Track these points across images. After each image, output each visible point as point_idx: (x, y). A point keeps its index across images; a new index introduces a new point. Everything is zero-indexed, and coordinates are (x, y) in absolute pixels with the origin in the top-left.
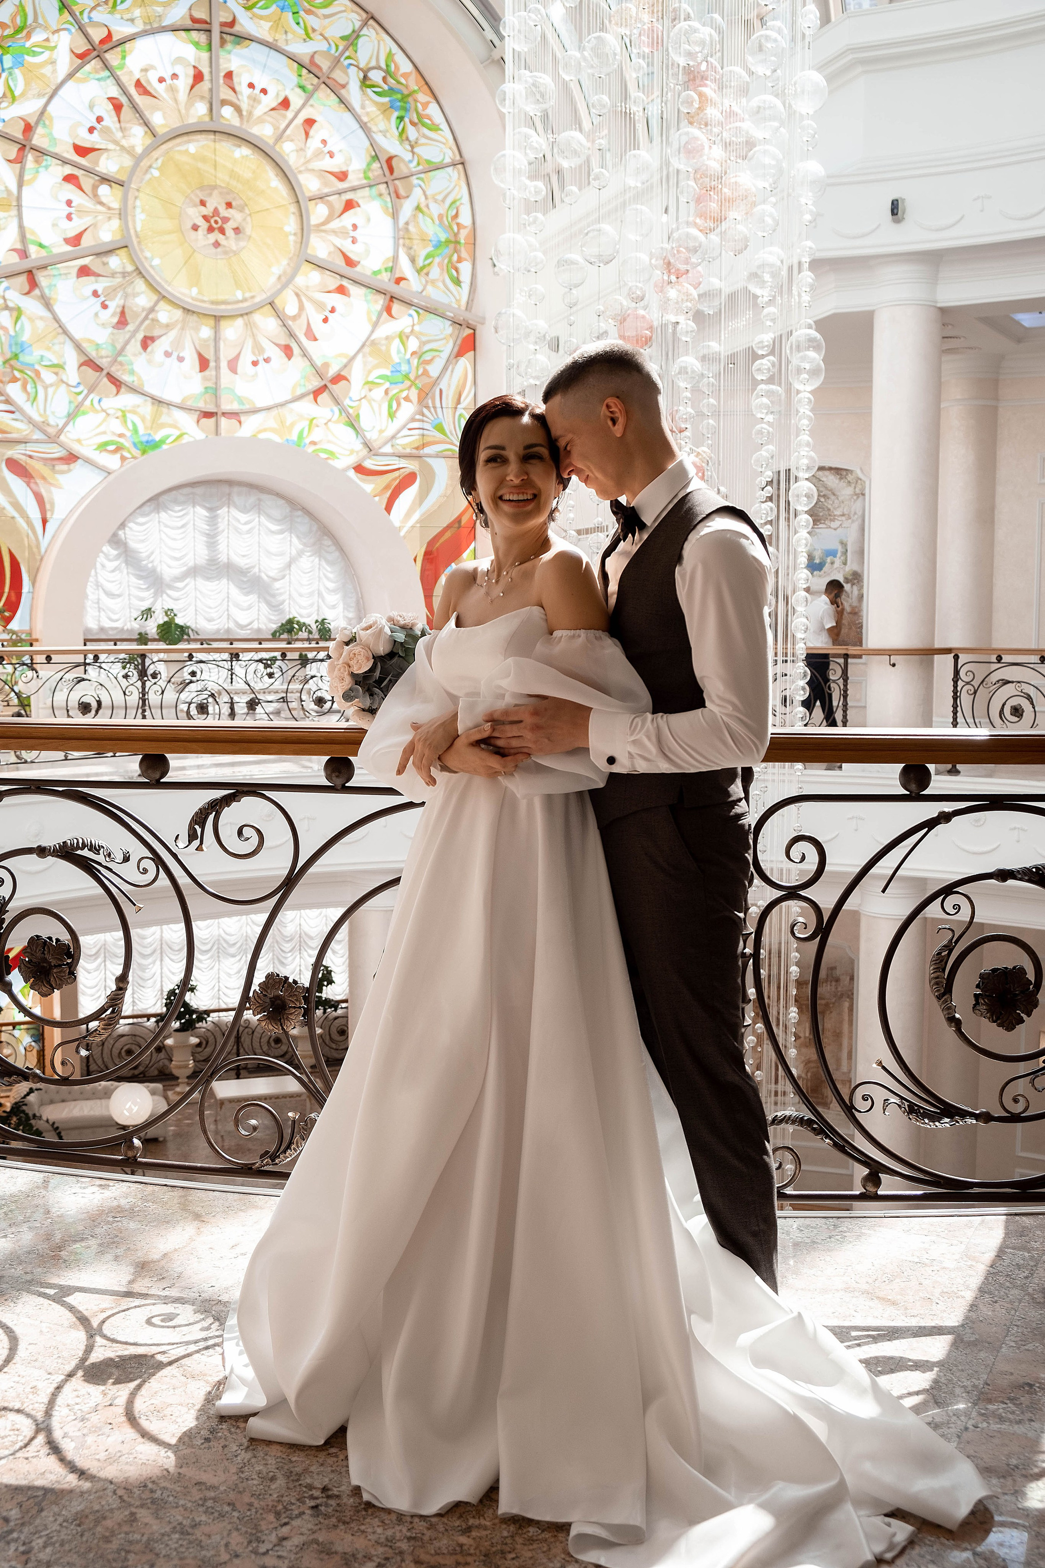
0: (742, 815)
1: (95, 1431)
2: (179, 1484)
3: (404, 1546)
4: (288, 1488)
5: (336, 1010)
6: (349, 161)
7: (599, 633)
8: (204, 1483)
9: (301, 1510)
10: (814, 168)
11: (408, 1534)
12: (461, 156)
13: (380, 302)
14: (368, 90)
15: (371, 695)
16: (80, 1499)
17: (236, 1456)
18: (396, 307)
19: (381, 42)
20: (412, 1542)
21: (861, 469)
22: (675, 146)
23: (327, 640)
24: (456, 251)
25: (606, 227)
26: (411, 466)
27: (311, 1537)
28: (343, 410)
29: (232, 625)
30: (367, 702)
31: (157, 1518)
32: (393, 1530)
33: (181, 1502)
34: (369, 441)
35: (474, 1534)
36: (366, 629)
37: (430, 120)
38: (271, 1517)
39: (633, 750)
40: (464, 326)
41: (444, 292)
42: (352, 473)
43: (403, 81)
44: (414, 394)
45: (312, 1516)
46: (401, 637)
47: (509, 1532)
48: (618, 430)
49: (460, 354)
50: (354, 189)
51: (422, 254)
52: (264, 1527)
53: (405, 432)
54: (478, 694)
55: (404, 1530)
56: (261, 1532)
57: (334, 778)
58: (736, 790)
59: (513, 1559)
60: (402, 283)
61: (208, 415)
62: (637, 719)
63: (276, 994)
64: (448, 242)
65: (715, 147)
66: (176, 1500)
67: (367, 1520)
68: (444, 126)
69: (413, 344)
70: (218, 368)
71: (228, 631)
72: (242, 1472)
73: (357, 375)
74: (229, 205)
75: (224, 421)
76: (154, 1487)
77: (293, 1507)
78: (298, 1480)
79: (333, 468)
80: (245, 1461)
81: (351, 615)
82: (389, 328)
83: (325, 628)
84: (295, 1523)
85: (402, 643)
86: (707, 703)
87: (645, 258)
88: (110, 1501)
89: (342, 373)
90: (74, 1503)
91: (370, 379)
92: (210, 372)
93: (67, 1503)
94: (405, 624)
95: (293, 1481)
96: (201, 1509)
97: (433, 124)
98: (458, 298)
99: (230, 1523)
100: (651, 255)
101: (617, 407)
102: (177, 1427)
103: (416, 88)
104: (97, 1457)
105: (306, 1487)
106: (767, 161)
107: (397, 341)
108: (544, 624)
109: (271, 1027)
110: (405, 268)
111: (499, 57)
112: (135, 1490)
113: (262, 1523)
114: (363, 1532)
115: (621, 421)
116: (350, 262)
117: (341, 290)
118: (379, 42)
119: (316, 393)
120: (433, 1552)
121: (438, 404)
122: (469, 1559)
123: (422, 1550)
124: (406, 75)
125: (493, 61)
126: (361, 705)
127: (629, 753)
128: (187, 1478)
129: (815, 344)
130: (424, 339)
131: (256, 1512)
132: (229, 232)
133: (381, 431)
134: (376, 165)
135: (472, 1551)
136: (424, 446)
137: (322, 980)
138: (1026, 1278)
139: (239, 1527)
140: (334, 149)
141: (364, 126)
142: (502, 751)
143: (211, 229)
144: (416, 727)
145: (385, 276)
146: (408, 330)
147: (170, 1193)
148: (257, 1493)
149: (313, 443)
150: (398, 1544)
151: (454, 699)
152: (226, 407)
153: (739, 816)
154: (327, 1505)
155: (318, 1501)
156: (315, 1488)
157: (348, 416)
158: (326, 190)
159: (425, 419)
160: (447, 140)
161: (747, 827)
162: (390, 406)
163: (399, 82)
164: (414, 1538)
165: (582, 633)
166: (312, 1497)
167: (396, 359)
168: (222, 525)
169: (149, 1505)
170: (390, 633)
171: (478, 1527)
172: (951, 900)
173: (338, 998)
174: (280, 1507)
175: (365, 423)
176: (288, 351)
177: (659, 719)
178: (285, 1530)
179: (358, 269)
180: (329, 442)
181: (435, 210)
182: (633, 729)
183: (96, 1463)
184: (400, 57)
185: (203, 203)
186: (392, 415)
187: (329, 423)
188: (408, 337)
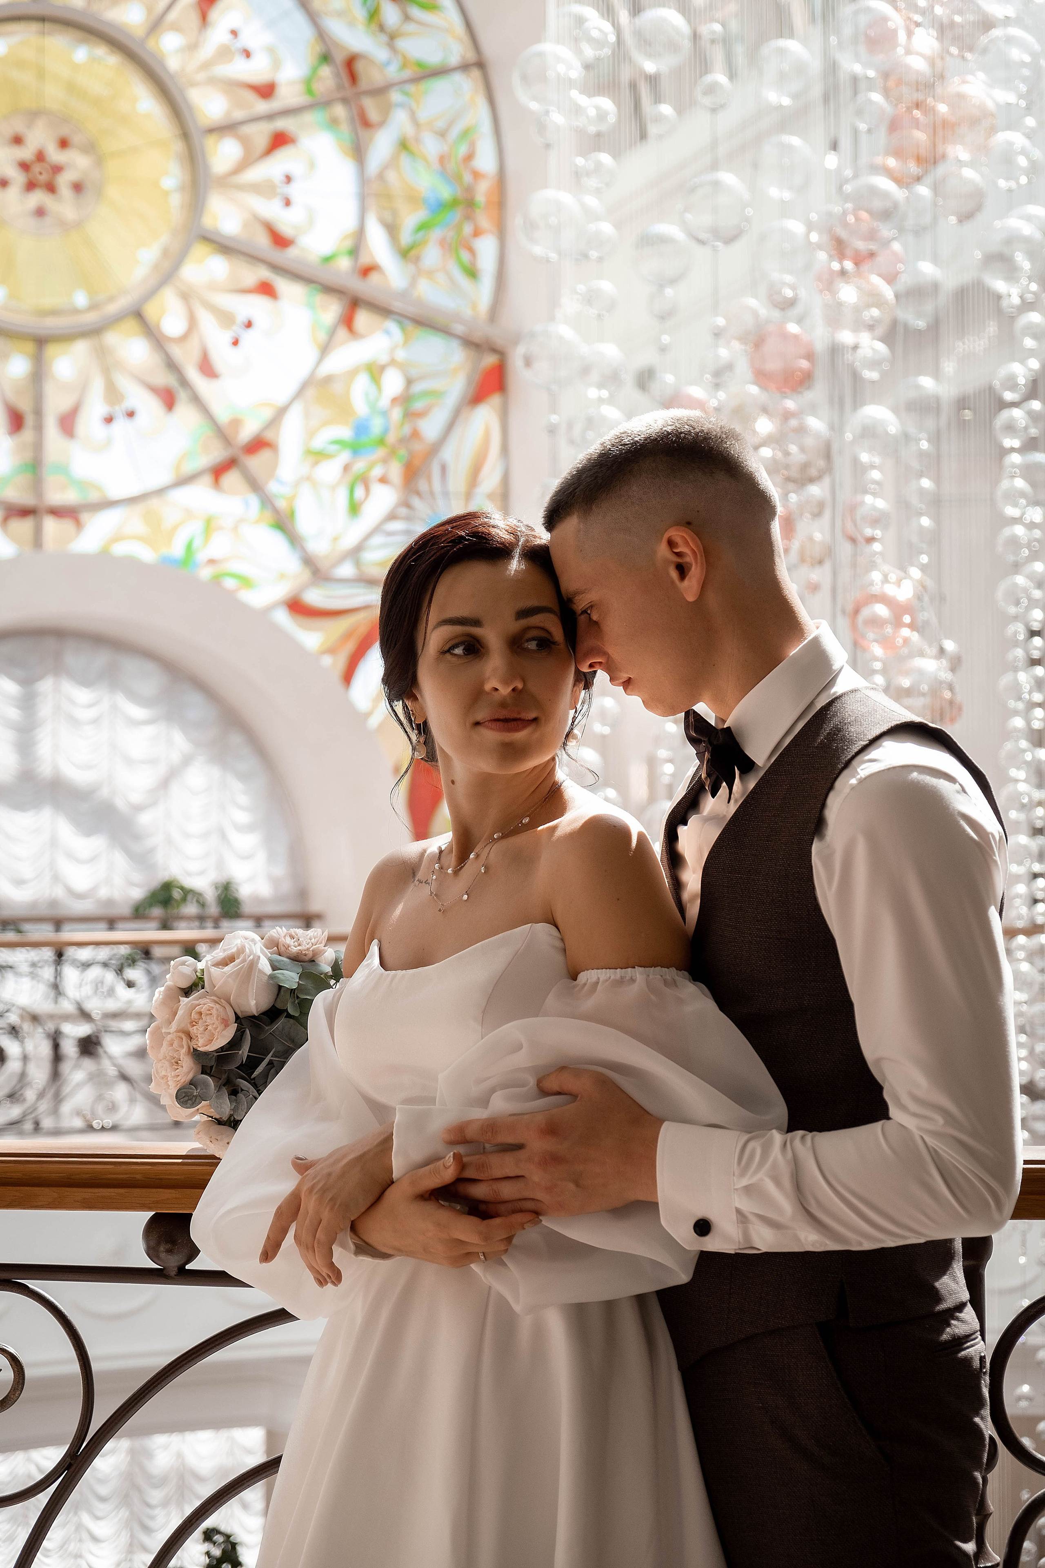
0: (967, 1337)
6: (277, 64)
7: (671, 973)
12: (477, 52)
13: (332, 310)
15: (234, 1092)
18: (364, 318)
22: (847, 31)
24: (469, 217)
25: (728, 178)
28: (267, 501)
29: (59, 893)
30: (225, 1108)
34: (314, 554)
36: (225, 962)
39: (746, 1205)
40: (485, 350)
41: (448, 290)
42: (282, 617)
44: (395, 471)
46: (291, 978)
48: (690, 588)
49: (478, 399)
50: (287, 113)
51: (410, 220)
53: (377, 540)
54: (432, 1100)
57: (163, 1255)
58: (953, 1285)
60: (374, 277)
61: (26, 512)
62: (751, 1145)
64: (454, 203)
65: (919, 31)
69: (394, 383)
70: (39, 428)
71: (54, 903)
73: (291, 438)
74: (64, 144)
75: (50, 525)
79: (244, 608)
81: (278, 873)
82: (350, 354)
83: (233, 898)
85: (292, 991)
86: (893, 1111)
87: (797, 227)
89: (266, 436)
91: (316, 446)
92: (27, 435)
94: (300, 953)
98: (473, 299)
100: (810, 227)
101: (687, 545)
106: (1016, 54)
107: (364, 378)
108: (559, 958)
110: (379, 247)
115: (696, 573)
116: (280, 241)
117: (266, 289)
119: (218, 471)
121: (438, 488)
126: (212, 1112)
127: (738, 1212)
130: (413, 373)
132: (64, 189)
133: (336, 538)
134: (326, 71)
140: (251, 45)
142: (483, 1207)
143: (31, 186)
144: (302, 1165)
145: (344, 264)
146: (384, 357)
149: (212, 562)
151: (381, 1111)
152: (56, 496)
153: (960, 1341)
157: (276, 511)
158: (239, 115)
159: (414, 515)
160: (453, 25)
161: (976, 1364)
162: (352, 491)
165: (638, 973)
167: (361, 407)
168: (45, 709)
170: (268, 970)
175: (305, 524)
176: (169, 400)
177: (797, 1143)
179: (292, 252)
180: (240, 558)
181: (431, 146)
182: (744, 1163)
185: (18, 140)
186: (354, 509)
187: (242, 525)
188: (384, 371)
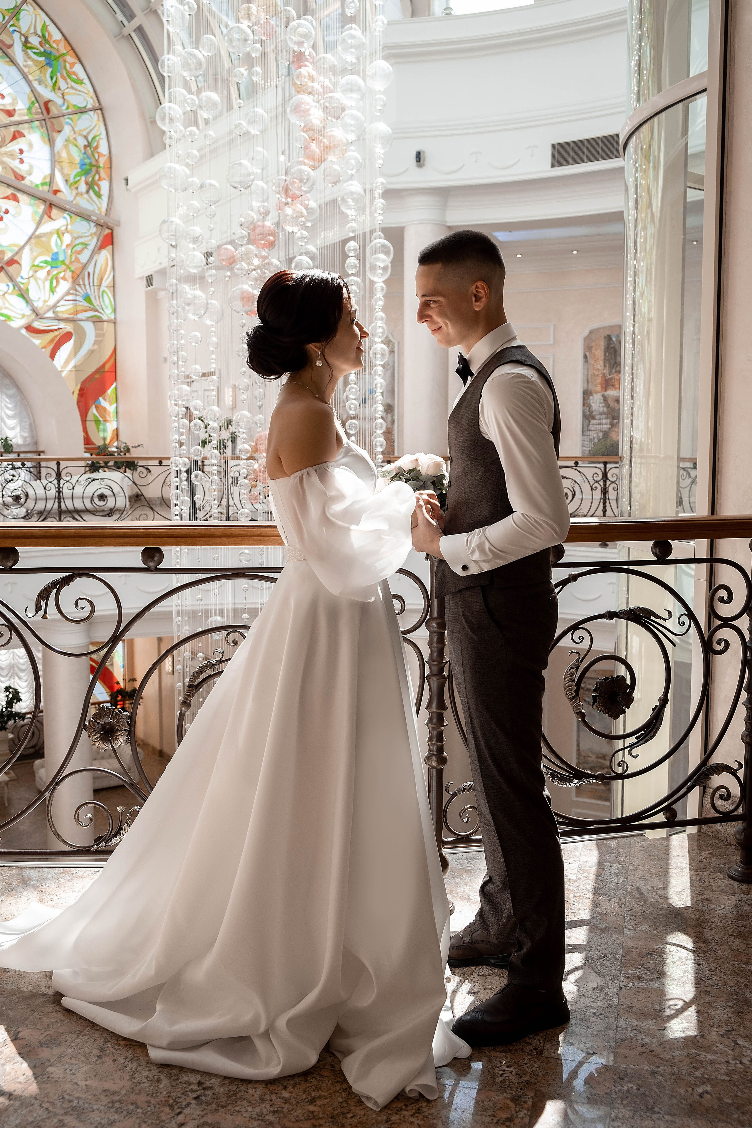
1: (10, 1061)
2: (89, 1093)
3: (271, 1118)
4: (172, 1086)
5: (23, 720)
6: (15, 102)
8: (108, 1090)
9: (188, 1101)
10: (383, 128)
11: (272, 1109)
12: (99, 103)
13: (41, 208)
14: (29, 51)
16: (15, 1115)
17: (125, 1067)
18: (55, 212)
19: (38, 16)
20: (277, 1115)
21: (392, 335)
23: (10, 453)
24: (97, 172)
26: (68, 327)
27: (202, 1121)
28: (16, 285)
31: (81, 1121)
32: (260, 1108)
33: (95, 1107)
34: (36, 308)
35: (318, 1103)
37: (76, 75)
38: (167, 1109)
40: (104, 227)
41: (88, 200)
42: (24, 332)
43: (55, 45)
44: (69, 274)
45: (197, 1104)
47: (342, 1098)
48: (479, 306)
49: (102, 247)
50: (19, 123)
51: (72, 174)
52: (164, 1118)
53: (63, 302)
55: (268, 1106)
56: (163, 1121)
57: (148, 562)
59: (352, 1117)
60: (58, 194)
63: (107, 721)
64: (91, 165)
66: (91, 1106)
67: (239, 1103)
68: (86, 81)
69: (67, 239)
72: (134, 1078)
73: (26, 259)
76: (71, 1098)
77: (181, 1100)
78: (178, 1079)
79: (11, 328)
80: (134, 1069)
81: (26, 435)
82: (48, 227)
83: (8, 444)
84: (187, 1111)
88: (40, 1113)
89: (15, 258)
90: (12, 1118)
91: (36, 263)
93: (6, 1119)
95: (174, 1080)
96: (112, 1110)
97: (78, 79)
98: (99, 206)
99: (137, 1118)
100: (275, 184)
101: (483, 289)
102: (72, 1050)
103: (65, 52)
104: (18, 1080)
105: (185, 1083)
106: (353, 121)
107: (55, 236)
109: (103, 746)
110: (60, 182)
111: (127, 34)
112: (57, 1102)
113: (162, 1114)
114: (238, 1111)
116: (19, 178)
117: (15, 199)
118: (36, 15)
120: (293, 1120)
121: (87, 283)
122: (322, 1122)
123: (285, 1120)
124: (57, 42)
125: (123, 36)
128: (93, 1087)
129: (386, 250)
130: (75, 235)
131: (155, 1107)
133: (45, 302)
134: (36, 106)
135: (321, 1116)
136: (76, 313)
137: (12, 699)
138: (624, 881)
139: (146, 1120)
140: (4, 93)
141: (25, 77)
145: (45, 189)
146: (63, 228)
147: (9, 872)
148: (151, 1093)
150: (267, 1117)
154: (205, 1095)
155: (198, 1093)
156: (193, 1084)
157: (20, 289)
159: (78, 293)
160: (89, 91)
162: (51, 283)
163: (51, 47)
164: (277, 1111)
166: (192, 1091)
167: (55, 249)
169: (71, 1112)
171: (320, 1097)
172: (578, 633)
173: (24, 711)
174: (171, 1101)
175: (33, 294)
178: (180, 1118)
179: (24, 183)
180: (6, 308)
181: (81, 142)
183: (19, 1086)
184: (52, 28)
186: (52, 290)
187: (6, 295)
188: (63, 234)
